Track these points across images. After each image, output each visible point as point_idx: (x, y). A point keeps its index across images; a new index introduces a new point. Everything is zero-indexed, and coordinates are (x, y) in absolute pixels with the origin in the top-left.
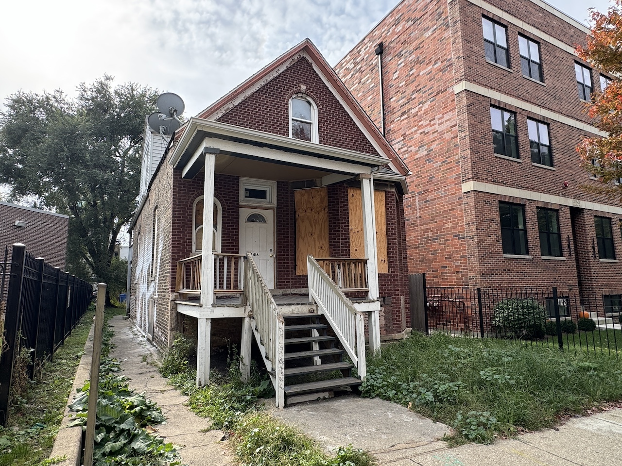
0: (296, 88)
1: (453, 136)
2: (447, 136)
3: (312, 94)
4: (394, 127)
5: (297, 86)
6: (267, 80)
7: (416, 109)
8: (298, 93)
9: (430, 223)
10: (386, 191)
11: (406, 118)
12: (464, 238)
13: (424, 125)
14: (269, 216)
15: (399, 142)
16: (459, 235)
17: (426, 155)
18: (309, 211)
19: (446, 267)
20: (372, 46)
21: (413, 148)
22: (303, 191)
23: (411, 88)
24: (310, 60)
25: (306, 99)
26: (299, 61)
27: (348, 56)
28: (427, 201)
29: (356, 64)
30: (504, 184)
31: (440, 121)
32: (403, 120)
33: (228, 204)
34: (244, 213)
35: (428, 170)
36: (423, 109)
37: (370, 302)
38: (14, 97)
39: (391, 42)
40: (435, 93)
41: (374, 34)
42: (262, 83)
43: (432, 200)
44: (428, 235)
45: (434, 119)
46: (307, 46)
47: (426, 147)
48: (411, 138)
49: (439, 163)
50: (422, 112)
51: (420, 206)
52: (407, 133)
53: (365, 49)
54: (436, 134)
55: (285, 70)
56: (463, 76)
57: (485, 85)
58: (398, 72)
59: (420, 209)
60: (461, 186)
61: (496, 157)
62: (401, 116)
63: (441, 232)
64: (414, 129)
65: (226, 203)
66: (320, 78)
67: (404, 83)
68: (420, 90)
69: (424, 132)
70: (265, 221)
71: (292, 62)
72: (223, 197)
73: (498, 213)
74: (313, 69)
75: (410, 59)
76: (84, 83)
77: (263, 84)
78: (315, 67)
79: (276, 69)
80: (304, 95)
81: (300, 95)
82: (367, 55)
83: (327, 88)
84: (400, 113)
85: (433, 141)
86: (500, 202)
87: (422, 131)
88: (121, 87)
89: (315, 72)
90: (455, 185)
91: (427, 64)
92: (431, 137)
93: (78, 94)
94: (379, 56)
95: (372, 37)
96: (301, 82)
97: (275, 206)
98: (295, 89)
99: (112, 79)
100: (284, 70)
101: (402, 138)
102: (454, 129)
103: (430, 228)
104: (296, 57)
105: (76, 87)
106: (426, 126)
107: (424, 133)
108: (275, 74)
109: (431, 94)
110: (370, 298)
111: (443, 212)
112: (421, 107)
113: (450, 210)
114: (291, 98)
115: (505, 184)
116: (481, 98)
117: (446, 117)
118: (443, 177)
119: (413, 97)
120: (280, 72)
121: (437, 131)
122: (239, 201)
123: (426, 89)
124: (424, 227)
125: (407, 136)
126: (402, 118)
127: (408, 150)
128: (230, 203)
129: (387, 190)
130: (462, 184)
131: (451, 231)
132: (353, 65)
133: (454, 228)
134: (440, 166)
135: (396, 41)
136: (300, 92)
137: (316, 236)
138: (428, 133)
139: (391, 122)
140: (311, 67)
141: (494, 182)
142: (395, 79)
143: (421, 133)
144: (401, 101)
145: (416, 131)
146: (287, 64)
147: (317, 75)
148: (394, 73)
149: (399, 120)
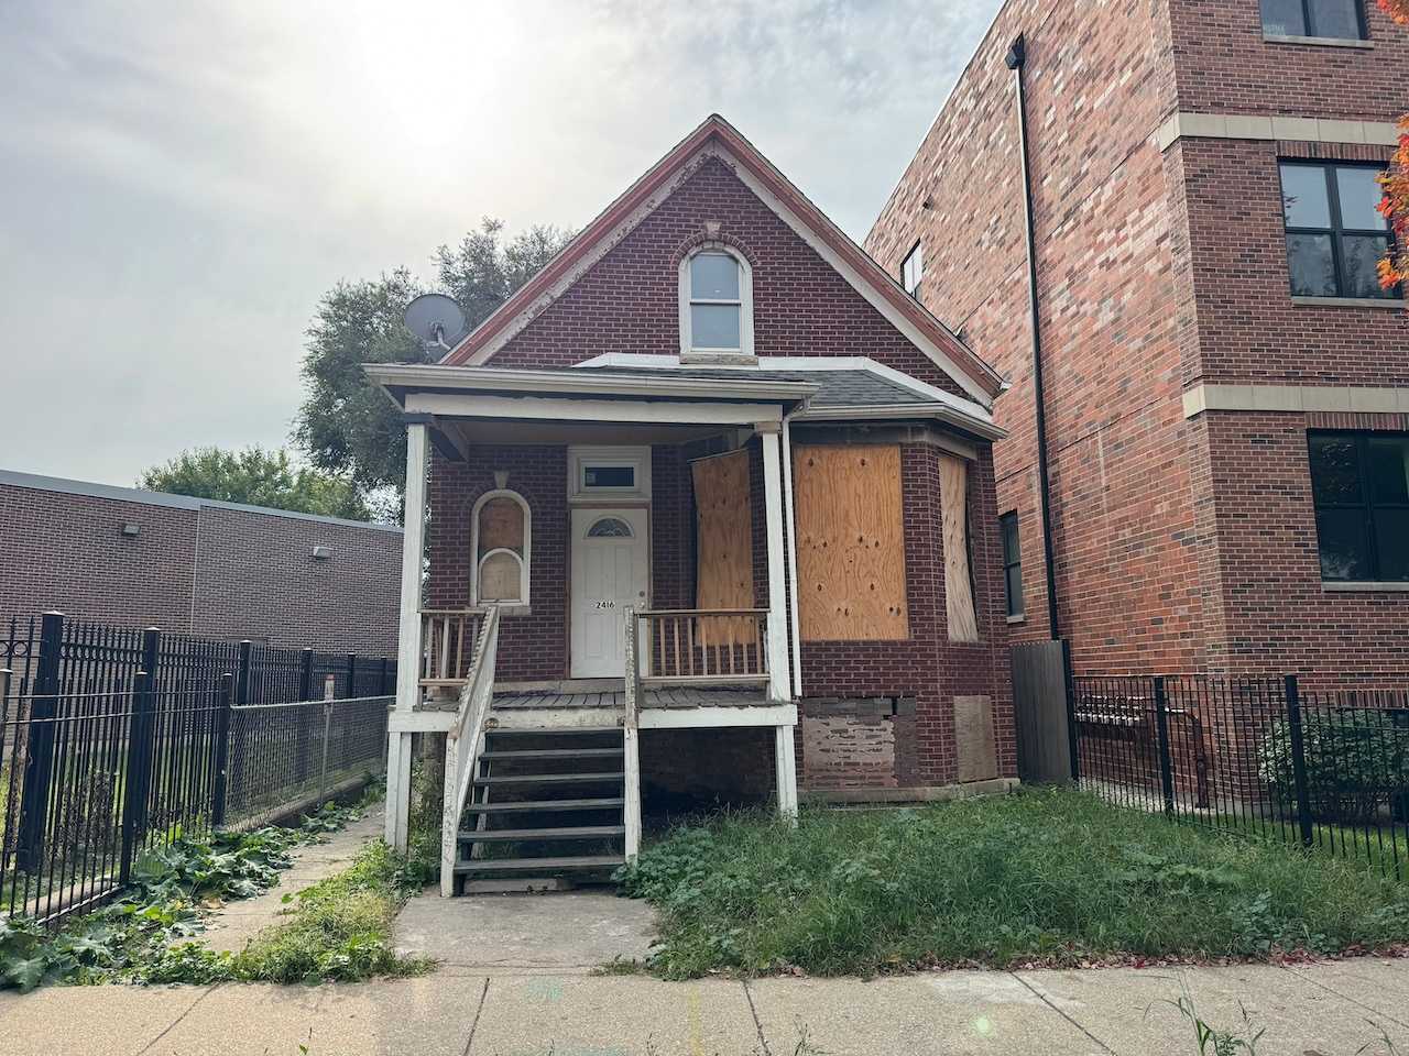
0: (695, 232)
1: (1160, 266)
2: (1153, 267)
3: (735, 237)
4: (1051, 254)
5: (697, 227)
6: (625, 230)
7: (1090, 203)
8: (701, 242)
9: (1125, 504)
10: (901, 445)
11: (1073, 229)
12: (1192, 540)
13: (1106, 241)
14: (639, 521)
15: (1061, 293)
16: (1182, 534)
17: (1113, 323)
18: (720, 504)
19: (1161, 621)
20: (1004, 46)
21: (1088, 307)
22: (707, 461)
23: (1080, 146)
24: (730, 160)
25: (723, 251)
26: (702, 169)
27: (964, 79)
28: (1117, 446)
29: (979, 97)
30: (1329, 379)
31: (1137, 228)
32: (1067, 234)
33: (543, 504)
34: (582, 520)
35: (1118, 363)
36: (1103, 199)
37: (769, 706)
38: (334, 297)
39: (1039, 31)
40: (1124, 156)
41: (1008, 15)
42: (614, 237)
43: (1128, 442)
44: (1124, 535)
45: (1124, 224)
46: (715, 132)
47: (1111, 301)
48: (1084, 280)
49: (1139, 343)
50: (1102, 207)
51: (1106, 460)
52: (1076, 267)
53: (993, 57)
54: (1128, 265)
55: (669, 198)
56: (1175, 100)
57: (1260, 108)
58: (1053, 109)
59: (1106, 467)
60: (1181, 399)
61: (1298, 307)
62: (1063, 224)
63: (1148, 528)
64: (1087, 256)
65: (540, 502)
66: (756, 197)
67: (1065, 135)
68: (1096, 148)
69: (1108, 259)
70: (629, 534)
71: (683, 175)
72: (532, 490)
73: (1304, 465)
74: (739, 180)
75: (1075, 69)
76: (445, 246)
77: (616, 239)
78: (743, 174)
79: (648, 200)
80: (717, 245)
81: (708, 246)
82: (997, 72)
83: (775, 216)
84: (1059, 217)
85: (1125, 284)
86: (1311, 432)
87: (1102, 258)
88: (520, 240)
89: (744, 185)
90: (1171, 398)
91: (1107, 79)
92: (1122, 270)
93: (438, 270)
94: (1017, 71)
95: (1004, 24)
96: (706, 216)
97: (648, 497)
98: (692, 235)
99: (500, 227)
100: (664, 198)
101: (1067, 282)
102: (1163, 245)
103: (1127, 518)
104: (693, 164)
105: (432, 258)
106: (1110, 244)
107: (1108, 264)
108: (643, 212)
109: (1116, 157)
110: (773, 696)
111: (1151, 472)
112: (1099, 195)
113: (1164, 466)
114: (687, 257)
115: (1337, 379)
116: (1239, 151)
117: (1149, 215)
118: (1147, 377)
119: (1084, 169)
120: (656, 205)
121: (1131, 255)
122: (568, 496)
123: (1106, 145)
124: (1117, 515)
125: (1075, 274)
126: (1067, 227)
127: (1078, 313)
128: (548, 502)
129: (903, 440)
130: (1184, 396)
131: (1165, 523)
132: (973, 102)
133: (1172, 514)
134: (1139, 351)
135: (1048, 27)
136: (707, 240)
137: (732, 560)
138: (1114, 261)
139: (1046, 242)
140: (732, 174)
141: (1292, 378)
142: (1049, 128)
143: (1101, 266)
144: (1062, 184)
145: (1092, 259)
146: (674, 183)
147: (749, 190)
148: (1047, 111)
149: (1060, 233)
